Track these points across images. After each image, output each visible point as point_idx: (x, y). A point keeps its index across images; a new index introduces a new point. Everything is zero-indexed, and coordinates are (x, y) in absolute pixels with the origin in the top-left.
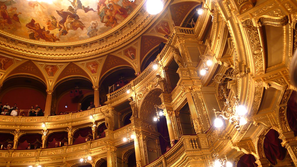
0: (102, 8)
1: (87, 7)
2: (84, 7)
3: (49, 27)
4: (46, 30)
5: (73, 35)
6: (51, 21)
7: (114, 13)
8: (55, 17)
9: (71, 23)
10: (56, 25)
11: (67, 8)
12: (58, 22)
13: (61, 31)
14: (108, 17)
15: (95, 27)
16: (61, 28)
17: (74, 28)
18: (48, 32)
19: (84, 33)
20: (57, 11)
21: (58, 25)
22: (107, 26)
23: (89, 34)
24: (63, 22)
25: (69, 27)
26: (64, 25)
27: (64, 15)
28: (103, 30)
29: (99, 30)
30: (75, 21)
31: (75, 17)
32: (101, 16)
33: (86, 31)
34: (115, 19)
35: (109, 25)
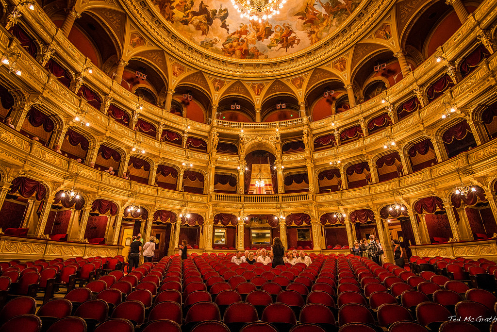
0: (236, 36)
1: (227, 24)
2: (225, 22)
3: (178, 5)
4: (172, 5)
5: (189, 31)
6: (187, 3)
7: (239, 47)
8: (194, 4)
9: (201, 22)
10: (186, 10)
11: (212, 9)
12: (191, 10)
13: (185, 18)
14: (231, 47)
15: (213, 43)
16: (188, 16)
17: (198, 27)
18: (173, 8)
19: (199, 38)
20: (202, 2)
21: (187, 12)
22: (223, 51)
23: (202, 43)
24: (195, 14)
25: (194, 23)
26: (192, 17)
27: (203, 10)
28: (216, 51)
29: (214, 47)
30: (205, 24)
31: (210, 21)
32: (228, 40)
33: (203, 38)
34: (234, 52)
35: (225, 51)
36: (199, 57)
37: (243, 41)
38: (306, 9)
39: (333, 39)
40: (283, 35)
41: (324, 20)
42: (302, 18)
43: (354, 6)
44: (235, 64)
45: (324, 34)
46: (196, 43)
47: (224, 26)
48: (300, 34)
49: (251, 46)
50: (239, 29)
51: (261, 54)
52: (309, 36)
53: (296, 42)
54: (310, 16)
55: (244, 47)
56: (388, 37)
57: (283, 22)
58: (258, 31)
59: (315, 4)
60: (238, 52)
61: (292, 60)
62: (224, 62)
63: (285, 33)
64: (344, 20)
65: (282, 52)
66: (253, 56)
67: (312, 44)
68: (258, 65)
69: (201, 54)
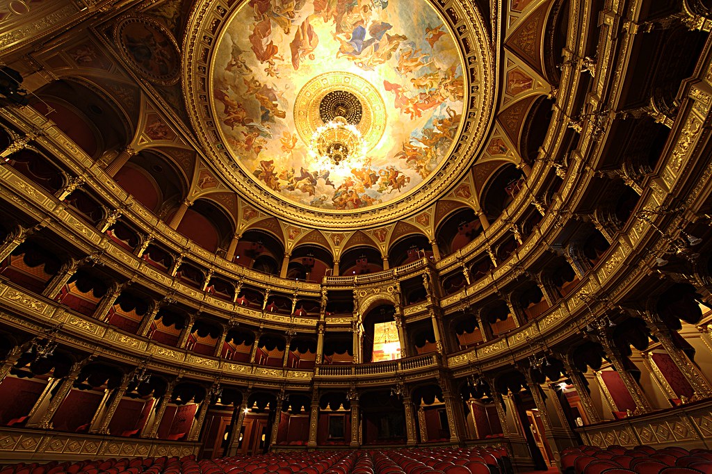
0: (343, 189)
3: (281, 176)
4: (276, 177)
5: (297, 194)
6: (289, 172)
7: (349, 199)
8: (295, 171)
10: (289, 178)
11: (313, 171)
12: (294, 177)
14: (341, 200)
15: (323, 200)
16: (292, 182)
18: (277, 179)
20: (302, 168)
21: (290, 180)
22: (334, 205)
23: (312, 202)
24: (298, 179)
26: (297, 182)
27: (305, 174)
28: (328, 207)
29: (324, 204)
30: (310, 185)
31: (314, 182)
32: (336, 195)
33: (312, 198)
34: (345, 204)
35: (336, 206)
36: (312, 216)
37: (351, 192)
38: (404, 149)
39: (444, 168)
40: (390, 177)
41: (427, 153)
42: (404, 158)
43: (452, 133)
44: (349, 215)
45: (433, 166)
46: (307, 204)
47: (328, 183)
48: (408, 171)
49: (360, 195)
50: (344, 183)
51: (373, 200)
52: (418, 172)
53: (406, 180)
54: (410, 154)
55: (354, 198)
56: (503, 150)
57: (385, 166)
58: (363, 179)
59: (410, 142)
60: (349, 203)
61: (408, 198)
62: (338, 216)
63: (391, 175)
64: (449, 148)
65: (396, 192)
66: (366, 204)
67: (424, 178)
68: (374, 211)
69: (313, 213)
